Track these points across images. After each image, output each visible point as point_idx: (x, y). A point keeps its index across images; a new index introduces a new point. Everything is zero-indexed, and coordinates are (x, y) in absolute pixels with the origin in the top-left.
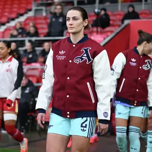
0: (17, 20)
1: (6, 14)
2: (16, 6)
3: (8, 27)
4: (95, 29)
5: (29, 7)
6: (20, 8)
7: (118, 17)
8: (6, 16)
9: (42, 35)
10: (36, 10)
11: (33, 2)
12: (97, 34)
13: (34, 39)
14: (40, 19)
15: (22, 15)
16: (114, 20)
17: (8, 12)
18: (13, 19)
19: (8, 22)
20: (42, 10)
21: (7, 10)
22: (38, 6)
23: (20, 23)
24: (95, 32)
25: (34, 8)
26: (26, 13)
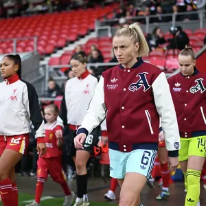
0: (77, 43)
1: (64, 36)
2: (75, 26)
3: (66, 51)
4: (171, 52)
5: (91, 27)
6: (80, 29)
7: (200, 36)
8: (63, 38)
9: (108, 60)
10: (100, 31)
11: (96, 21)
12: (174, 58)
13: (97, 65)
14: (105, 40)
15: (83, 37)
16: (194, 40)
17: (65, 33)
18: (72, 42)
19: (66, 46)
20: (107, 29)
21: (65, 31)
22: (102, 26)
23: (80, 46)
24: (171, 55)
25: (97, 28)
26: (88, 34)
